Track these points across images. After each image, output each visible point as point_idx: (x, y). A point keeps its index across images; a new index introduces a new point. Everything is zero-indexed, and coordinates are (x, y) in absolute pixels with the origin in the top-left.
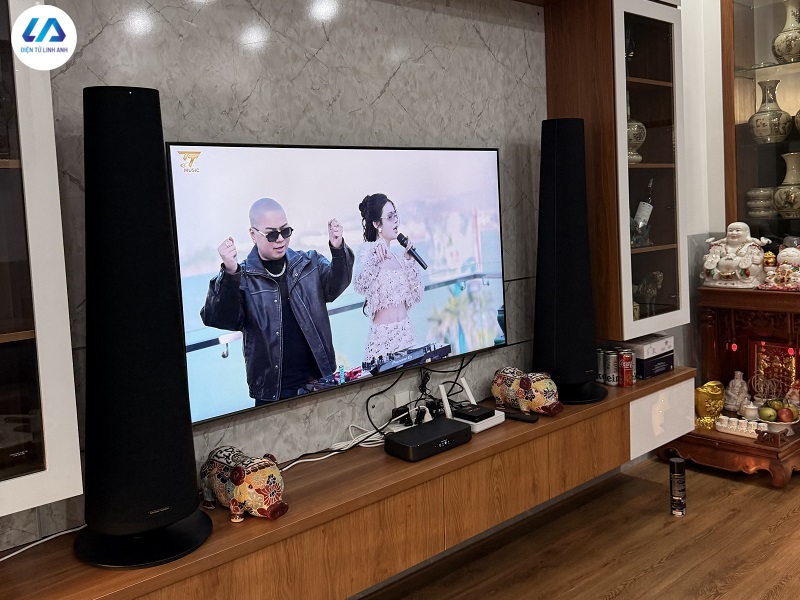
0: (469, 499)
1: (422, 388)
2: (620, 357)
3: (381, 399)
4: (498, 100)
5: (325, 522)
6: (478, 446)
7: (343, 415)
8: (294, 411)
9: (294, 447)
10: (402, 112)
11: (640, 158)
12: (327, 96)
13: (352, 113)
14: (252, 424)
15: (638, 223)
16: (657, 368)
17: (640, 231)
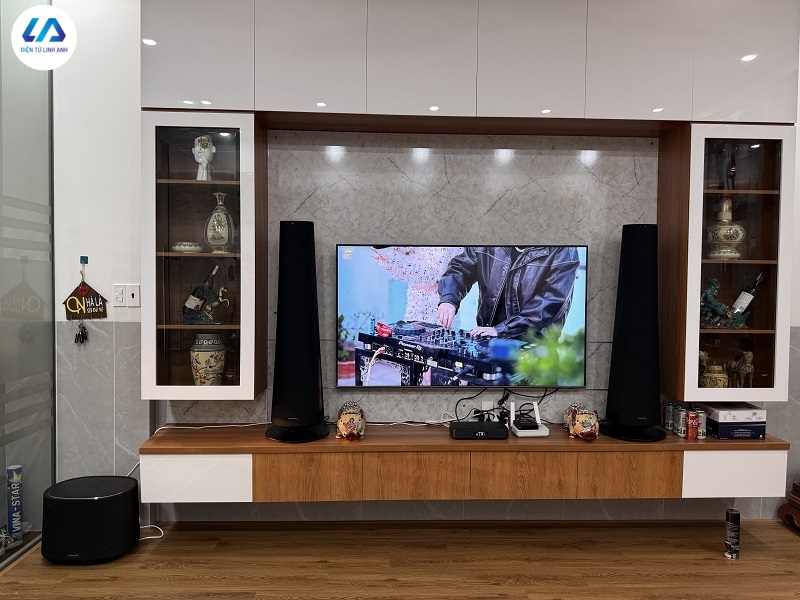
1: (501, 402)
3: (471, 402)
4: (601, 210)
7: (440, 405)
8: (406, 395)
10: (504, 222)
11: (738, 255)
12: (445, 215)
13: (463, 225)
15: (735, 309)
16: (738, 433)
17: (730, 316)
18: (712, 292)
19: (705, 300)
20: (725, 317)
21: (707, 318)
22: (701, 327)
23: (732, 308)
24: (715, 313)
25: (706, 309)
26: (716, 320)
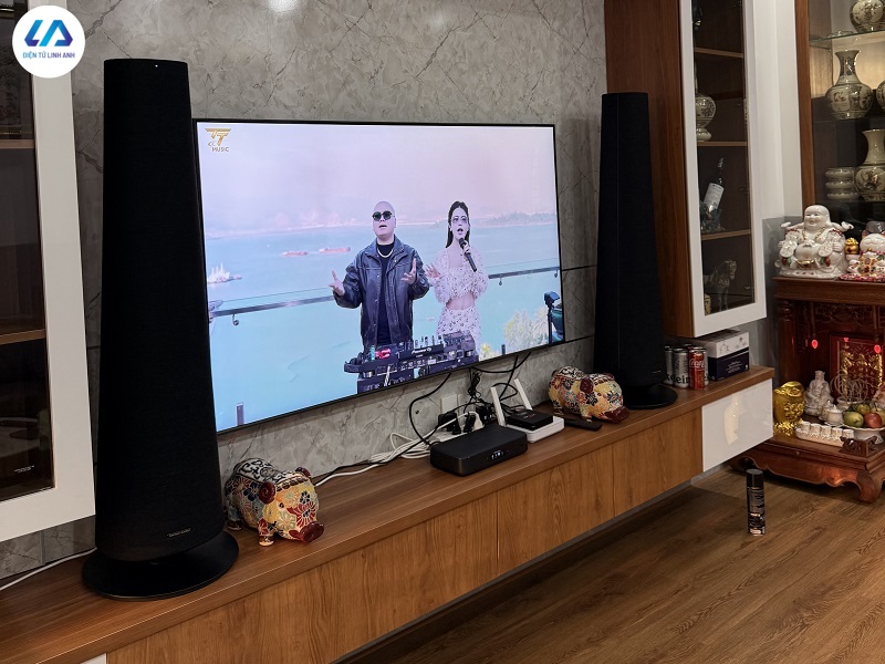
0: (525, 518)
1: (472, 391)
2: (690, 356)
3: (426, 403)
4: (554, 71)
5: (364, 546)
6: (534, 458)
7: (384, 421)
8: (329, 418)
9: (329, 459)
10: (450, 85)
11: (709, 135)
12: (369, 67)
13: (396, 86)
14: (282, 433)
16: (731, 368)
17: (710, 216)
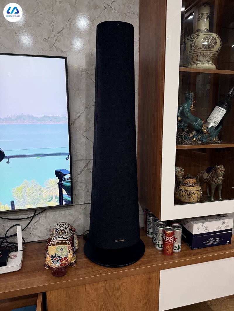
2: (164, 231)
15: (209, 123)
16: (209, 242)
17: (205, 131)
18: (189, 106)
19: (182, 114)
20: (199, 131)
21: (184, 134)
22: (178, 143)
23: (206, 123)
24: (191, 128)
25: (183, 124)
26: (191, 135)
